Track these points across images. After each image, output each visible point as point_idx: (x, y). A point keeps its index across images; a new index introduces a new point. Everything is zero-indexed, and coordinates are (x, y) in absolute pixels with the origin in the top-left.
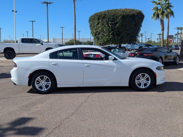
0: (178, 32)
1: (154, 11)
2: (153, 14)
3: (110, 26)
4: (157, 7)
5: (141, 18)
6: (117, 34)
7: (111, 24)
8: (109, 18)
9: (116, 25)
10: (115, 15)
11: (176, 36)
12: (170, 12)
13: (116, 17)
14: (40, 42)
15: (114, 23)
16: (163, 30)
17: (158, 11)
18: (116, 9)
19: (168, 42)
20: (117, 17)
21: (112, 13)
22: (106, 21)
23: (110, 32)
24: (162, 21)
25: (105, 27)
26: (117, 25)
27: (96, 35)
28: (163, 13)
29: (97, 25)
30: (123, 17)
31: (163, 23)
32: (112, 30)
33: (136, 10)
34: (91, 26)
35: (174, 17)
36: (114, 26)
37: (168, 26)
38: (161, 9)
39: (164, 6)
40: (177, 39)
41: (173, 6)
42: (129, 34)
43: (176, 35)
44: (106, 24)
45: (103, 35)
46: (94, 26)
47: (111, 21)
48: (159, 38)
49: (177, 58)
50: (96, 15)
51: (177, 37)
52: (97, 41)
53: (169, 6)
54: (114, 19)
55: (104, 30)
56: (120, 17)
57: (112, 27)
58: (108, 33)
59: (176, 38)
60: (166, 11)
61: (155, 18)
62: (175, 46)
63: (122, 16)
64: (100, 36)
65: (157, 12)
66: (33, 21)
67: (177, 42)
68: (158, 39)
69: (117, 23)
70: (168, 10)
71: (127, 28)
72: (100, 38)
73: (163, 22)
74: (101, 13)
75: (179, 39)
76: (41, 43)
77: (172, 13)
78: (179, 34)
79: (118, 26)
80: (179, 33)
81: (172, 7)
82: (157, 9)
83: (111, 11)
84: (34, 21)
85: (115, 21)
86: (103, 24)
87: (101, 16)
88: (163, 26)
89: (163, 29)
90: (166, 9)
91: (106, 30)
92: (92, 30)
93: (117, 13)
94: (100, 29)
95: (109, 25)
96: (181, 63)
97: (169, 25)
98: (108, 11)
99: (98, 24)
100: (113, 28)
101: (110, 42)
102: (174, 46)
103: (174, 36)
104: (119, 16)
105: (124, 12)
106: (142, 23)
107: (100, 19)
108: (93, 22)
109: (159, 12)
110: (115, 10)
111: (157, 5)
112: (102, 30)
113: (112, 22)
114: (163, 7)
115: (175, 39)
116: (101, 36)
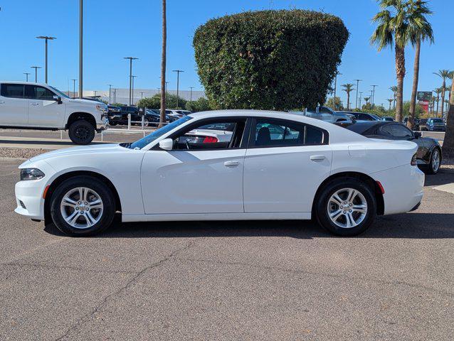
0: (444, 83)
1: (379, 23)
2: (375, 32)
3: (251, 56)
4: (387, 11)
5: (339, 38)
6: (270, 82)
7: (253, 51)
8: (248, 34)
9: (267, 57)
10: (264, 26)
11: (440, 94)
12: (421, 26)
13: (269, 32)
14: (55, 95)
15: (263, 48)
16: (402, 74)
17: (391, 23)
18: (270, 11)
19: (414, 110)
20: (272, 32)
21: (258, 20)
22: (241, 43)
23: (251, 75)
24: (400, 51)
25: (237, 59)
26: (271, 55)
27: (211, 80)
28: (403, 28)
29: (213, 53)
30: (288, 33)
31: (403, 57)
32: (255, 70)
33: (326, 15)
34: (197, 56)
35: (432, 40)
36: (262, 58)
37: (416, 66)
38: (399, 18)
39: (406, 9)
40: (440, 102)
41: (430, 10)
42: (304, 82)
43: (439, 91)
44: (239, 51)
45: (230, 81)
46: (206, 56)
47: (253, 43)
48: (393, 98)
49: (436, 155)
50: (213, 23)
51: (440, 98)
52: (215, 97)
53: (420, 11)
54: (263, 38)
55: (232, 69)
56: (279, 34)
57: (256, 59)
58: (244, 78)
59: (438, 101)
60: (411, 25)
61: (381, 41)
62: (436, 121)
63: (286, 29)
64: (221, 84)
65: (388, 26)
66: (47, 38)
67: (440, 109)
68: (391, 101)
69: (270, 50)
70: (418, 21)
71: (300, 65)
72: (223, 89)
73: (403, 53)
74: (228, 18)
75: (447, 102)
76: (55, 100)
77: (427, 30)
78: (446, 89)
79: (275, 60)
80: (447, 86)
81: (427, 12)
82: (387, 16)
83: (254, 14)
84: (51, 38)
85: (264, 43)
86: (230, 51)
87: (226, 29)
88: (403, 64)
89: (401, 72)
90: (412, 18)
91: (240, 69)
92: (201, 66)
93: (271, 21)
94: (223, 64)
95: (247, 56)
96: (443, 169)
97: (418, 64)
98: (246, 14)
99: (218, 50)
100: (259, 62)
101: (250, 103)
102: (432, 121)
103: (435, 95)
104: (277, 30)
105: (291, 18)
106: (341, 51)
107: (222, 35)
108: (204, 44)
109: (393, 27)
110: (268, 14)
111: (389, 5)
112: (228, 68)
113: (256, 46)
114: (405, 13)
115: (436, 103)
116: (226, 85)
